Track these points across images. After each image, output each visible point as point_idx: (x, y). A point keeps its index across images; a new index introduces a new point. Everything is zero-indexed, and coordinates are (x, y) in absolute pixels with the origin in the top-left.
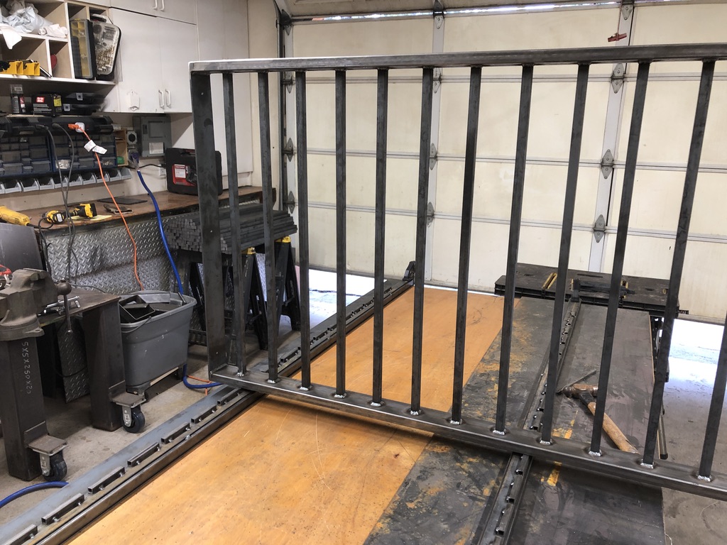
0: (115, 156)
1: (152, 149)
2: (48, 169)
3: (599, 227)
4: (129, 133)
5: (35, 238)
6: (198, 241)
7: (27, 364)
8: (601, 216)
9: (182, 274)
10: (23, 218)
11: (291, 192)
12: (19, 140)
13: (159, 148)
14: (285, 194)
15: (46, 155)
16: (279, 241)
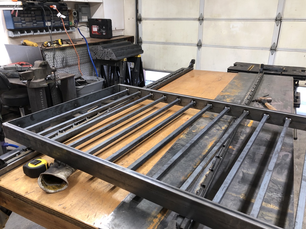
0: (69, 21)
1: (83, 19)
2: (43, 25)
3: (273, 48)
4: (74, 12)
5: (41, 52)
6: (104, 55)
7: (42, 98)
8: (274, 43)
9: (98, 70)
10: (35, 44)
11: (140, 37)
12: (31, 12)
13: (86, 19)
14: (138, 38)
15: (41, 20)
16: (136, 56)
